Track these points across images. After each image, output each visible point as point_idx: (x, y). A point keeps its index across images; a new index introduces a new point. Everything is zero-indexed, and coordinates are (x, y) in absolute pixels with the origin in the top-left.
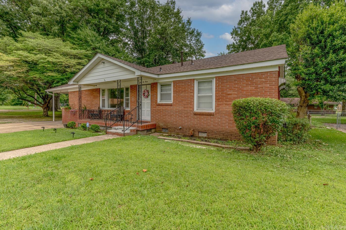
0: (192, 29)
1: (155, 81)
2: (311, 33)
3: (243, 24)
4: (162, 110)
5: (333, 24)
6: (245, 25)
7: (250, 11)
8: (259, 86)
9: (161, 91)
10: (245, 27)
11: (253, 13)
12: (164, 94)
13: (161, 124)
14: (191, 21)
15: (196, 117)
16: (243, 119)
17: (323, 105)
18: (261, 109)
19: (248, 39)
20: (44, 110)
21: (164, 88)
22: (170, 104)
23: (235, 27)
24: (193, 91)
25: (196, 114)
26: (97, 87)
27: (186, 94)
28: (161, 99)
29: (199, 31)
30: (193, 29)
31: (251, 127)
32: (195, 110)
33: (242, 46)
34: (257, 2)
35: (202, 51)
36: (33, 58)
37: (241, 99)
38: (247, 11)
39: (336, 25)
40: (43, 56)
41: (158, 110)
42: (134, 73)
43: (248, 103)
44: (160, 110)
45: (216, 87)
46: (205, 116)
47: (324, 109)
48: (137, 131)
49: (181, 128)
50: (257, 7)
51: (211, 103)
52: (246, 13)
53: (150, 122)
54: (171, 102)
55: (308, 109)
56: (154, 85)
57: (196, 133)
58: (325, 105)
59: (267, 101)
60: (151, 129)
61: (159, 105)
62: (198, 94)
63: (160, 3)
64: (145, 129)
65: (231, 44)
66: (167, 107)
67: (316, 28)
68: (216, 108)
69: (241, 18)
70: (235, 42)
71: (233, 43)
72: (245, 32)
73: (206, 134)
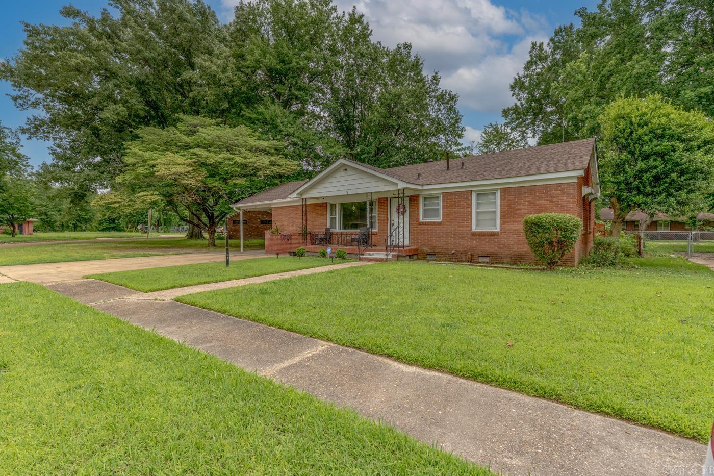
0: (440, 91)
1: (416, 193)
2: (618, 137)
3: (534, 67)
4: (426, 231)
5: (642, 127)
6: (539, 70)
7: (549, 44)
8: (555, 199)
9: (425, 205)
10: (538, 74)
11: (554, 48)
12: (427, 210)
13: (426, 249)
14: (439, 77)
15: (474, 237)
16: (535, 236)
17: (695, 222)
18: (553, 225)
19: (545, 97)
20: (210, 236)
21: (428, 202)
22: (439, 222)
23: (518, 74)
24: (471, 205)
25: (474, 234)
26: (324, 201)
27: (461, 210)
28: (424, 216)
29: (453, 93)
30: (443, 91)
31: (544, 243)
32: (474, 229)
33: (533, 110)
34: (562, 27)
35: (458, 127)
36: (216, 159)
37: (532, 215)
38: (542, 43)
39: (645, 128)
40: (228, 155)
41: (421, 230)
42: (397, 184)
43: (540, 219)
44: (424, 230)
45: (501, 200)
46: (487, 237)
47: (697, 229)
48: (399, 256)
49: (454, 253)
50: (563, 37)
51: (495, 220)
52: (540, 47)
53: (408, 247)
54: (440, 219)
55: (671, 230)
56: (414, 199)
57: (475, 258)
58: (699, 221)
59: (560, 217)
60: (412, 255)
61: (423, 224)
62: (477, 209)
63: (382, 46)
64: (408, 254)
65: (510, 107)
66: (434, 226)
67: (624, 130)
68: (501, 226)
69: (531, 56)
70: (518, 103)
71: (516, 105)
72: (538, 85)
73: (488, 258)
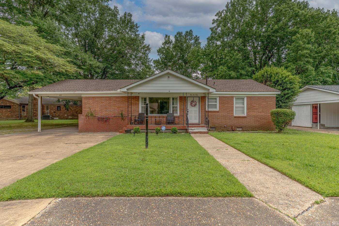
4: (210, 115)
12: (210, 104)
15: (235, 119)
21: (210, 100)
22: (217, 111)
24: (233, 103)
27: (229, 105)
32: (235, 115)
45: (247, 102)
46: (241, 118)
49: (225, 127)
51: (244, 111)
54: (218, 109)
56: (203, 98)
57: (236, 129)
61: (208, 112)
62: (236, 105)
66: (214, 113)
68: (247, 114)
73: (241, 128)
